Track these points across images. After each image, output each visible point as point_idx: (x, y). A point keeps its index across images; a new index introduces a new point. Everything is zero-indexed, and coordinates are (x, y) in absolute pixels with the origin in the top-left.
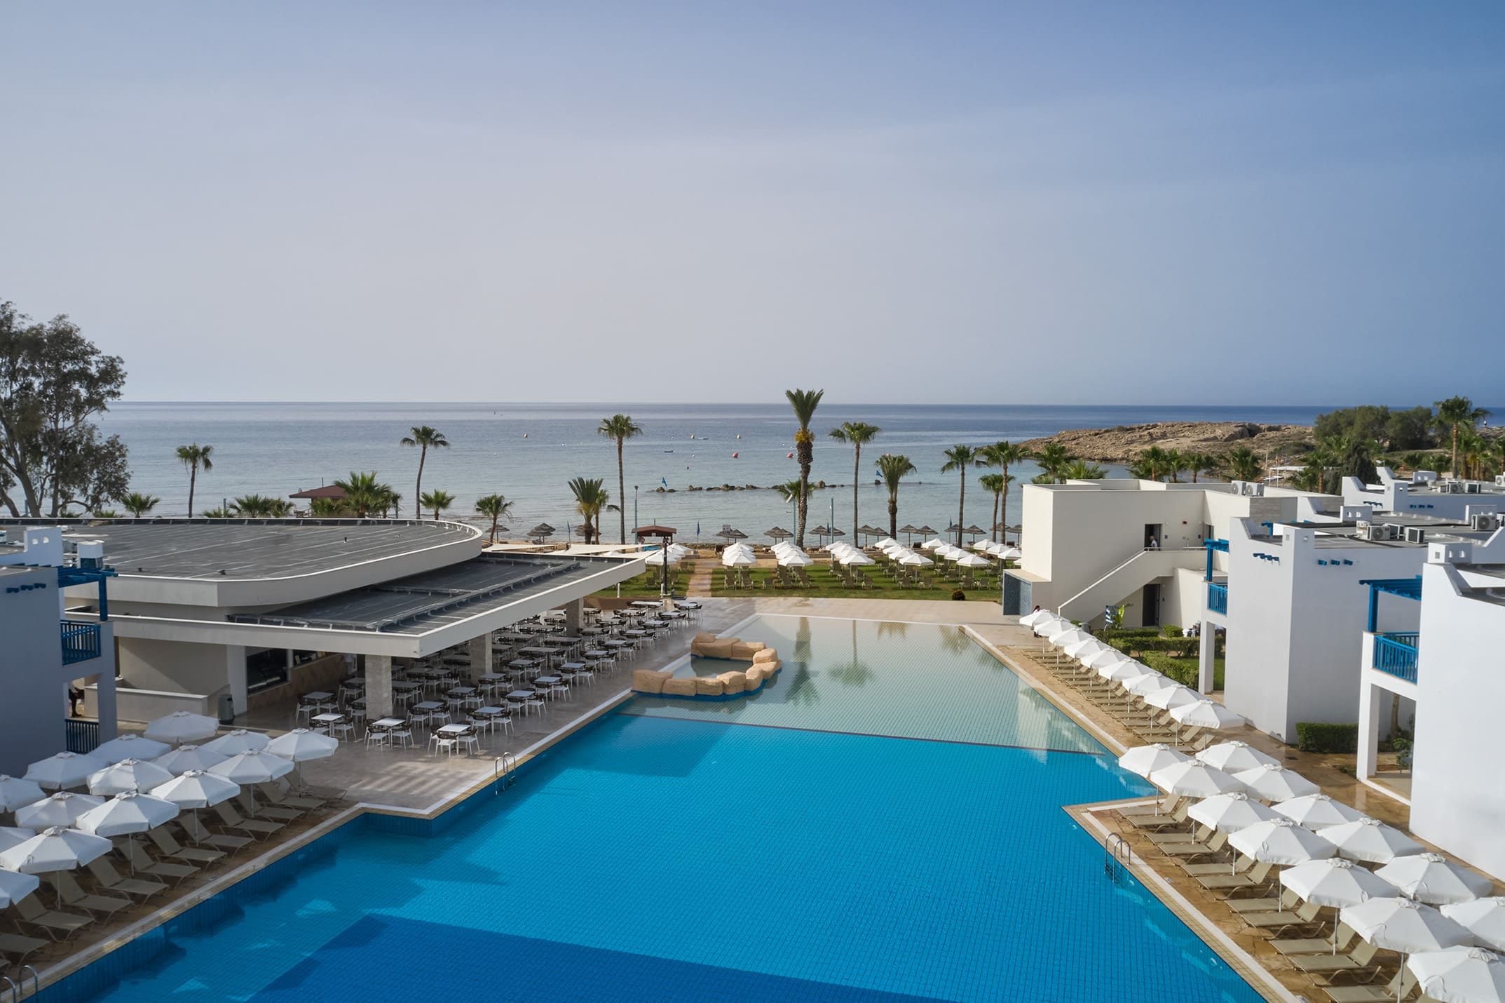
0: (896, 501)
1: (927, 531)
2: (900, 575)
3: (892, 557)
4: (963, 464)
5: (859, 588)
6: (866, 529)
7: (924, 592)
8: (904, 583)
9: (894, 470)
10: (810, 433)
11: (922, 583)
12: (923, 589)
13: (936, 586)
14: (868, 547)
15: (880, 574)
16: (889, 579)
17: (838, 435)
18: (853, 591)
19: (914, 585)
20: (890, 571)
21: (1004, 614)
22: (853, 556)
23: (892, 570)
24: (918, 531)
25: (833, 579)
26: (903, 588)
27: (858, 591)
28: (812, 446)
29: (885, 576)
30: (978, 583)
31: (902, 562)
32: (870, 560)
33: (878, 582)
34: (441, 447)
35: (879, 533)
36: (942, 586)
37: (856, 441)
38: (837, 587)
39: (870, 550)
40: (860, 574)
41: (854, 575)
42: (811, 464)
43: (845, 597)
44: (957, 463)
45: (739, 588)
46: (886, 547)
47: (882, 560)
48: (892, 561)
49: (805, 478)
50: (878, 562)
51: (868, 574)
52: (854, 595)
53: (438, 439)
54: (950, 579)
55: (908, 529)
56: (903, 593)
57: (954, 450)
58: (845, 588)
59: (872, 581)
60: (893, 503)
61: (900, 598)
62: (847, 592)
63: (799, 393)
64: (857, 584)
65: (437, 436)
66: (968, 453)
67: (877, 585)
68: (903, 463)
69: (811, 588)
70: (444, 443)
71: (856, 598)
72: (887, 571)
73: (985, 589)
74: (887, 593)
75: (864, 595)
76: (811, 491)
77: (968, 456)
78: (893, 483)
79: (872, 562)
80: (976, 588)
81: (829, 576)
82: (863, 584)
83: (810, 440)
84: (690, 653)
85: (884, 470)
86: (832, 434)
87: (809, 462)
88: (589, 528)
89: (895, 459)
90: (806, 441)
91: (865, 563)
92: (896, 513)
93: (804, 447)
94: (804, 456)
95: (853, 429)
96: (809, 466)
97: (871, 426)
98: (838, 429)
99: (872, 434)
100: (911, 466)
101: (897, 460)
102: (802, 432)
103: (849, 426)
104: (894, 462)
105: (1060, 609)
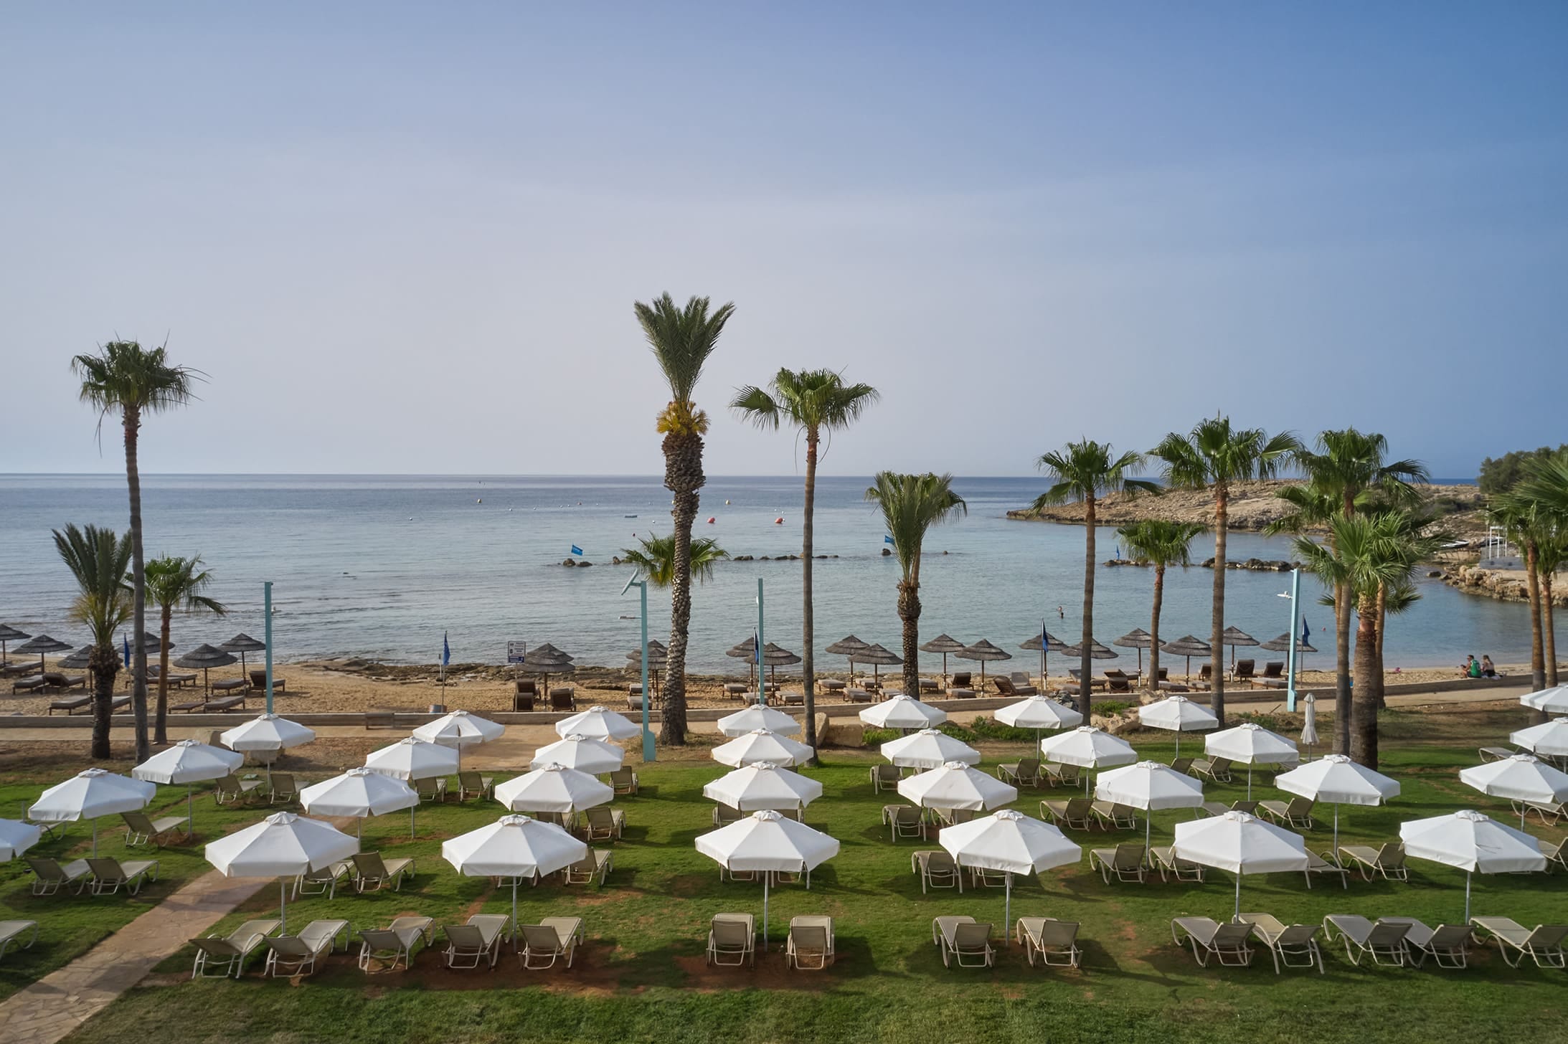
0: (917, 585)
1: (986, 652)
4: (1091, 490)
6: (850, 646)
9: (912, 506)
10: (695, 411)
17: (756, 402)
24: (964, 652)
28: (701, 446)
35: (879, 657)
37: (807, 418)
42: (700, 491)
44: (1078, 486)
49: (684, 527)
55: (942, 644)
57: (1066, 455)
60: (910, 589)
63: (665, 304)
66: (1103, 459)
68: (933, 488)
77: (1104, 469)
83: (697, 428)
85: (887, 510)
86: (741, 404)
87: (695, 487)
88: (101, 658)
89: (915, 479)
90: (685, 432)
91: (796, 861)
92: (917, 616)
93: (680, 447)
94: (679, 469)
95: (798, 389)
96: (696, 497)
97: (848, 383)
98: (758, 390)
99: (852, 404)
100: (953, 499)
101: (919, 483)
102: (675, 410)
103: (785, 377)
104: (912, 490)
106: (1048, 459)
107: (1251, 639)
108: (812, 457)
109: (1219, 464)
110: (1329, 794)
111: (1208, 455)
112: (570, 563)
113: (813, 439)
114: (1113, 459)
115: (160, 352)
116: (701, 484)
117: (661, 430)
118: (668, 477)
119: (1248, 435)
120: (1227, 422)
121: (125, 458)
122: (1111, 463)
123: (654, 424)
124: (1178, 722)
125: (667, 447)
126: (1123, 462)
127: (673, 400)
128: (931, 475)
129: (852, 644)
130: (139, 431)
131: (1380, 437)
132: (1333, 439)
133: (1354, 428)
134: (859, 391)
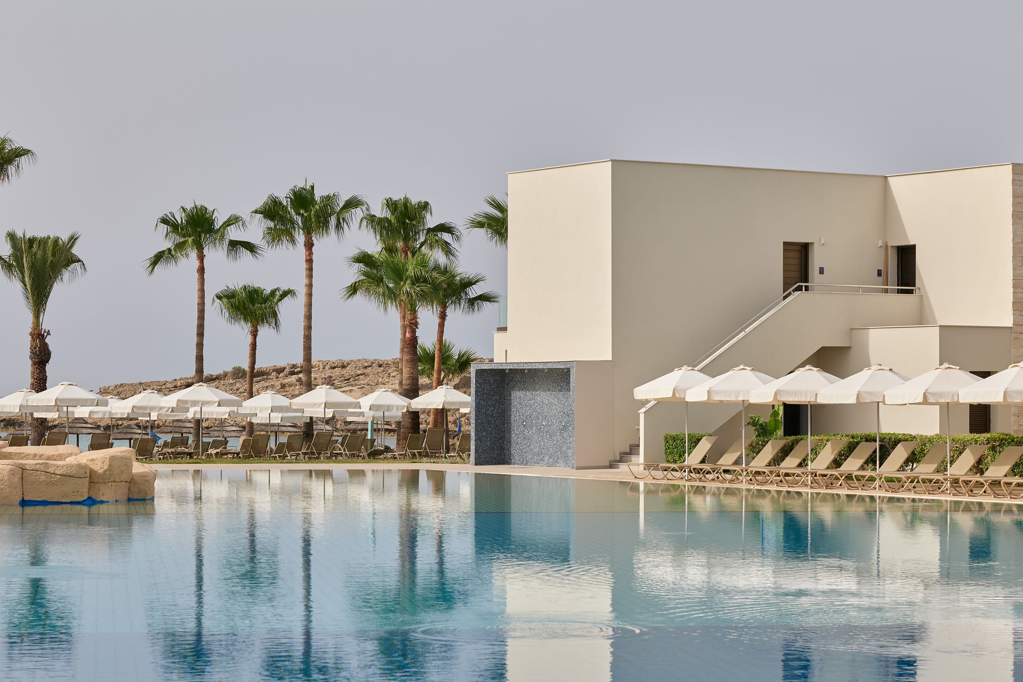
4: (201, 247)
44: (190, 245)
57: (180, 217)
66: (211, 221)
77: (212, 229)
92: (47, 361)
100: (74, 260)
105: (645, 413)
106: (164, 221)
109: (306, 221)
111: (298, 214)
114: (219, 221)
119: (328, 198)
120: (313, 187)
122: (217, 226)
126: (228, 222)
131: (427, 204)
132: (391, 205)
133: (407, 196)
134: (20, 153)
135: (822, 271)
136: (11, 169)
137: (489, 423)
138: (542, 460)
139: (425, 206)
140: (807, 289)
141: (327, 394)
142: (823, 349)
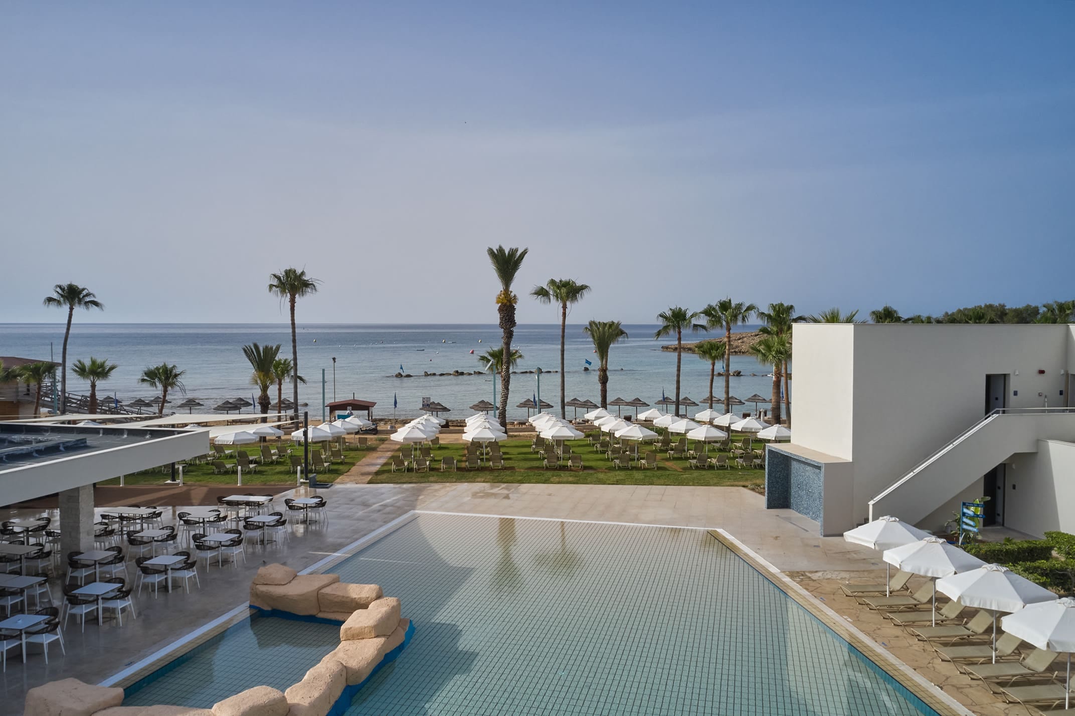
0: (607, 369)
1: (638, 403)
2: (614, 451)
3: (605, 429)
4: (679, 328)
5: (564, 468)
6: (575, 402)
7: (649, 473)
8: (621, 462)
9: (604, 336)
10: (512, 294)
11: (643, 461)
12: (645, 469)
13: (661, 464)
14: (578, 420)
15: (590, 449)
16: (601, 456)
17: (542, 293)
18: (556, 472)
19: (634, 464)
20: (602, 446)
21: (768, 508)
22: (557, 428)
23: (605, 445)
24: (628, 404)
25: (535, 456)
26: (620, 469)
27: (562, 473)
28: (514, 310)
29: (597, 452)
30: (714, 461)
31: (617, 435)
32: (579, 433)
33: (588, 460)
34: (94, 308)
35: (589, 405)
36: (668, 464)
37: (562, 299)
38: (538, 468)
39: (579, 423)
40: (567, 449)
41: (559, 451)
42: (514, 329)
43: (546, 481)
44: (674, 327)
45: (410, 470)
46: (597, 418)
47: (593, 433)
48: (604, 434)
49: (508, 344)
50: (588, 436)
51: (575, 449)
52: (557, 479)
53: (87, 299)
54: (675, 456)
55: (618, 402)
56: (621, 475)
57: (669, 313)
58: (547, 469)
59: (581, 460)
60: (604, 370)
61: (617, 483)
62: (549, 474)
63: (501, 250)
64: (561, 463)
65: (88, 295)
66: (684, 315)
67: (587, 464)
68: (614, 329)
69: (505, 468)
70: (95, 303)
71: (559, 483)
72: (598, 446)
73: (722, 468)
74: (601, 476)
75: (571, 479)
76: (515, 360)
77: (684, 319)
78: (603, 349)
79: (581, 435)
80: (711, 467)
81: (531, 453)
82: (570, 463)
83: (513, 302)
84: (247, 604)
85: (593, 337)
86: (535, 293)
87: (512, 327)
88: (264, 399)
89: (605, 324)
90: (508, 304)
91: (572, 436)
92: (607, 382)
93: (506, 310)
94: (506, 320)
95: (558, 287)
96: (512, 331)
97: (579, 283)
98: (542, 287)
99: (580, 293)
100: (622, 333)
101: (608, 326)
102: (504, 294)
103: (553, 282)
104: (604, 328)
105: (873, 505)
106: (661, 316)
107: (764, 400)
108: (564, 314)
109: (727, 317)
110: (747, 428)
111: (723, 314)
112: (399, 376)
113: (565, 307)
114: (689, 314)
115: (303, 273)
116: (515, 326)
117: (498, 302)
118: (500, 323)
119: (738, 305)
120: (730, 300)
121: (290, 315)
122: (688, 316)
123: (495, 300)
124: (709, 418)
125: (500, 310)
126: (692, 316)
127: (503, 290)
128: (612, 322)
129: (576, 402)
130: (295, 304)
132: (774, 307)
133: (782, 302)
134: (583, 288)
135: (1016, 393)
136: (578, 296)
137: (777, 482)
138: (809, 513)
139: (792, 307)
140: (1004, 412)
141: (707, 430)
142: (1015, 454)
